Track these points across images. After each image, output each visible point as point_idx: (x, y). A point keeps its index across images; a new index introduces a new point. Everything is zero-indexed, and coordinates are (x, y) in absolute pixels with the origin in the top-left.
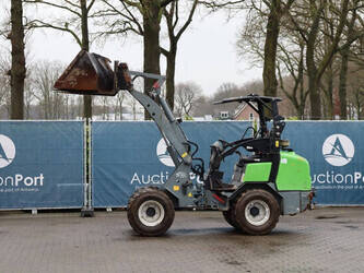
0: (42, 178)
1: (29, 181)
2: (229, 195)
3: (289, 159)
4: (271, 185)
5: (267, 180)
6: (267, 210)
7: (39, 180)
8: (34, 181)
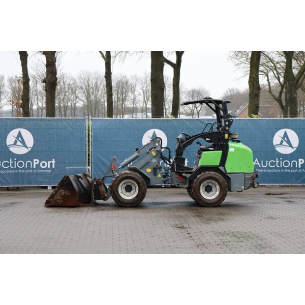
0: (54, 162)
1: (44, 165)
2: (188, 175)
3: (236, 149)
4: (221, 168)
5: (218, 164)
6: (218, 187)
7: (51, 164)
8: (47, 164)
